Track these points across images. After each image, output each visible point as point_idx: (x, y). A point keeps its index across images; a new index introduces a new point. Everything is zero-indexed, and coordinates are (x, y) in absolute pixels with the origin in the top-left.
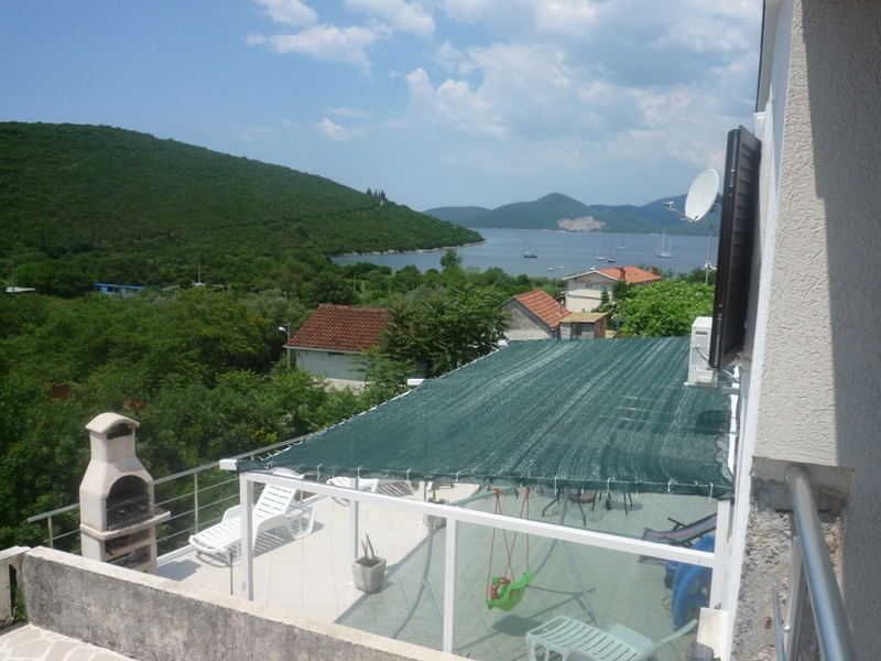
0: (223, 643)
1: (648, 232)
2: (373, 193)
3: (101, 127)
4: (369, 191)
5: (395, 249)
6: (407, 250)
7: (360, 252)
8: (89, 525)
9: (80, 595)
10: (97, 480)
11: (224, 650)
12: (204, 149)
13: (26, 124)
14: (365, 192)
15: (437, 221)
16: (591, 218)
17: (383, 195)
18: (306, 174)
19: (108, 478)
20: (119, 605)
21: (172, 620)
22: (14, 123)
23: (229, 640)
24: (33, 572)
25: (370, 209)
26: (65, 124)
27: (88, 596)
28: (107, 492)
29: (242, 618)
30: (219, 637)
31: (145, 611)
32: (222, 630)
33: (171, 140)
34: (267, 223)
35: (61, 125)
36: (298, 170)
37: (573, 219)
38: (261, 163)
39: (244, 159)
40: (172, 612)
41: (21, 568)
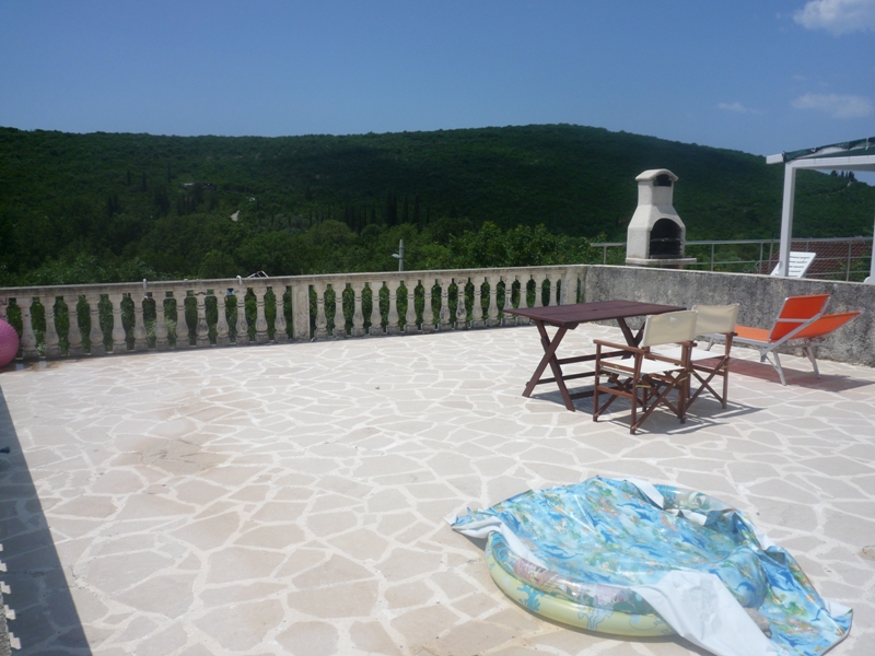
0: (760, 310)
3: (561, 125)
8: (635, 256)
9: (633, 290)
10: (643, 218)
11: (760, 316)
12: (655, 139)
13: (499, 128)
19: (652, 216)
20: (666, 294)
21: (713, 297)
22: (489, 128)
23: (766, 305)
24: (595, 280)
25: (835, 190)
26: (531, 126)
27: (639, 290)
28: (652, 226)
29: (780, 284)
30: (757, 304)
31: (689, 294)
32: (760, 297)
33: (622, 132)
34: (715, 209)
35: (526, 127)
38: (712, 149)
39: (694, 145)
40: (714, 291)
41: (585, 279)
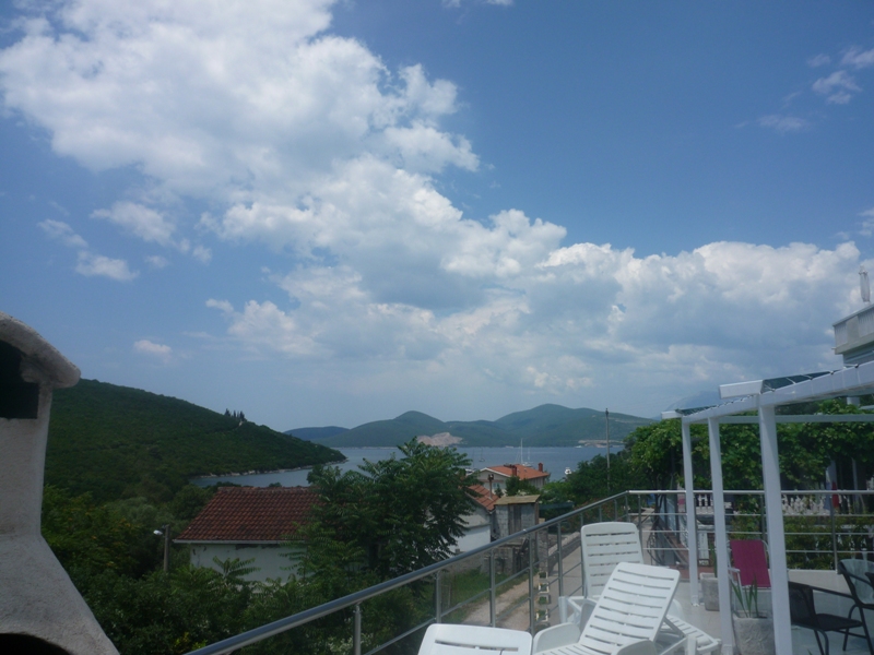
1: (502, 446)
2: (232, 414)
4: (227, 412)
5: (256, 470)
6: (268, 470)
7: (218, 474)
14: (223, 413)
15: (298, 440)
16: (448, 434)
17: (242, 416)
18: (162, 396)
25: (229, 429)
34: (117, 446)
36: (153, 392)
37: (431, 435)
38: (113, 386)
